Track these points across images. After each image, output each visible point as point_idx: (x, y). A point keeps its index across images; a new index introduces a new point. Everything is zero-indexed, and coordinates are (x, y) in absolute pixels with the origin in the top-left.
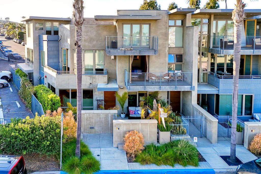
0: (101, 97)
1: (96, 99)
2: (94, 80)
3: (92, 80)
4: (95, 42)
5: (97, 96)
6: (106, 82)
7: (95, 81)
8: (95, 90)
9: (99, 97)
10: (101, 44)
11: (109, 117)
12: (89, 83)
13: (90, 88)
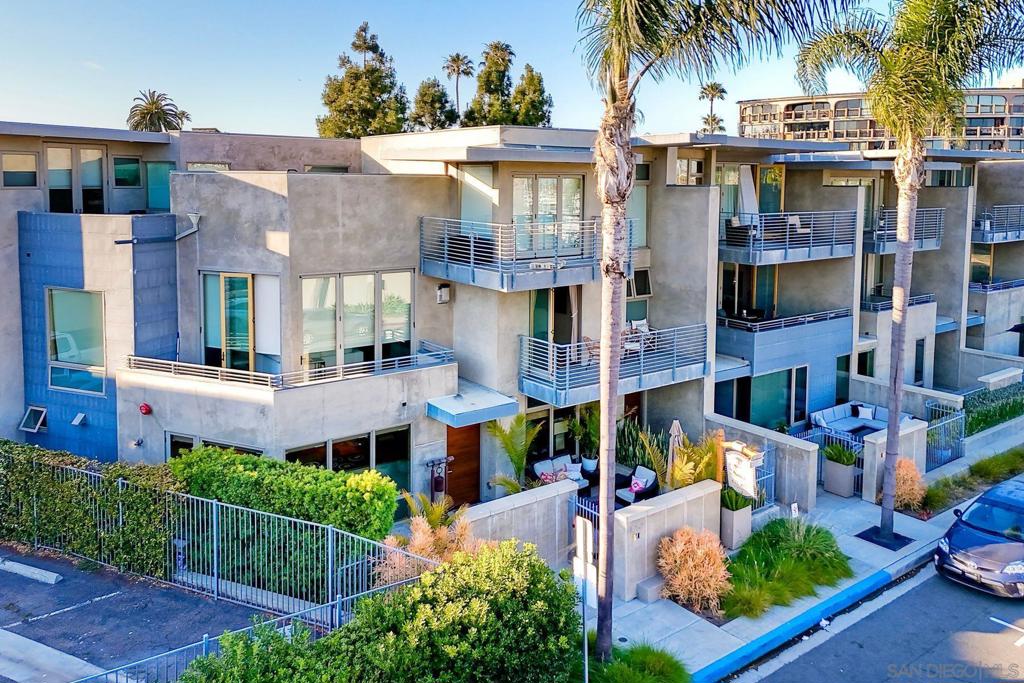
0: (436, 450)
1: (420, 461)
2: (415, 388)
3: (409, 390)
4: (382, 243)
5: (424, 449)
6: (453, 389)
7: (417, 394)
8: (417, 426)
9: (431, 451)
10: (403, 247)
11: (557, 509)
12: (397, 405)
13: (400, 420)
